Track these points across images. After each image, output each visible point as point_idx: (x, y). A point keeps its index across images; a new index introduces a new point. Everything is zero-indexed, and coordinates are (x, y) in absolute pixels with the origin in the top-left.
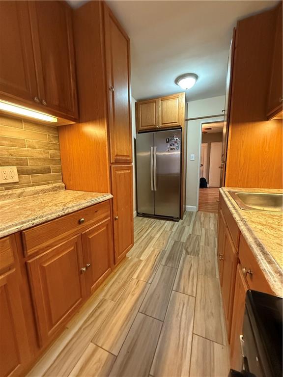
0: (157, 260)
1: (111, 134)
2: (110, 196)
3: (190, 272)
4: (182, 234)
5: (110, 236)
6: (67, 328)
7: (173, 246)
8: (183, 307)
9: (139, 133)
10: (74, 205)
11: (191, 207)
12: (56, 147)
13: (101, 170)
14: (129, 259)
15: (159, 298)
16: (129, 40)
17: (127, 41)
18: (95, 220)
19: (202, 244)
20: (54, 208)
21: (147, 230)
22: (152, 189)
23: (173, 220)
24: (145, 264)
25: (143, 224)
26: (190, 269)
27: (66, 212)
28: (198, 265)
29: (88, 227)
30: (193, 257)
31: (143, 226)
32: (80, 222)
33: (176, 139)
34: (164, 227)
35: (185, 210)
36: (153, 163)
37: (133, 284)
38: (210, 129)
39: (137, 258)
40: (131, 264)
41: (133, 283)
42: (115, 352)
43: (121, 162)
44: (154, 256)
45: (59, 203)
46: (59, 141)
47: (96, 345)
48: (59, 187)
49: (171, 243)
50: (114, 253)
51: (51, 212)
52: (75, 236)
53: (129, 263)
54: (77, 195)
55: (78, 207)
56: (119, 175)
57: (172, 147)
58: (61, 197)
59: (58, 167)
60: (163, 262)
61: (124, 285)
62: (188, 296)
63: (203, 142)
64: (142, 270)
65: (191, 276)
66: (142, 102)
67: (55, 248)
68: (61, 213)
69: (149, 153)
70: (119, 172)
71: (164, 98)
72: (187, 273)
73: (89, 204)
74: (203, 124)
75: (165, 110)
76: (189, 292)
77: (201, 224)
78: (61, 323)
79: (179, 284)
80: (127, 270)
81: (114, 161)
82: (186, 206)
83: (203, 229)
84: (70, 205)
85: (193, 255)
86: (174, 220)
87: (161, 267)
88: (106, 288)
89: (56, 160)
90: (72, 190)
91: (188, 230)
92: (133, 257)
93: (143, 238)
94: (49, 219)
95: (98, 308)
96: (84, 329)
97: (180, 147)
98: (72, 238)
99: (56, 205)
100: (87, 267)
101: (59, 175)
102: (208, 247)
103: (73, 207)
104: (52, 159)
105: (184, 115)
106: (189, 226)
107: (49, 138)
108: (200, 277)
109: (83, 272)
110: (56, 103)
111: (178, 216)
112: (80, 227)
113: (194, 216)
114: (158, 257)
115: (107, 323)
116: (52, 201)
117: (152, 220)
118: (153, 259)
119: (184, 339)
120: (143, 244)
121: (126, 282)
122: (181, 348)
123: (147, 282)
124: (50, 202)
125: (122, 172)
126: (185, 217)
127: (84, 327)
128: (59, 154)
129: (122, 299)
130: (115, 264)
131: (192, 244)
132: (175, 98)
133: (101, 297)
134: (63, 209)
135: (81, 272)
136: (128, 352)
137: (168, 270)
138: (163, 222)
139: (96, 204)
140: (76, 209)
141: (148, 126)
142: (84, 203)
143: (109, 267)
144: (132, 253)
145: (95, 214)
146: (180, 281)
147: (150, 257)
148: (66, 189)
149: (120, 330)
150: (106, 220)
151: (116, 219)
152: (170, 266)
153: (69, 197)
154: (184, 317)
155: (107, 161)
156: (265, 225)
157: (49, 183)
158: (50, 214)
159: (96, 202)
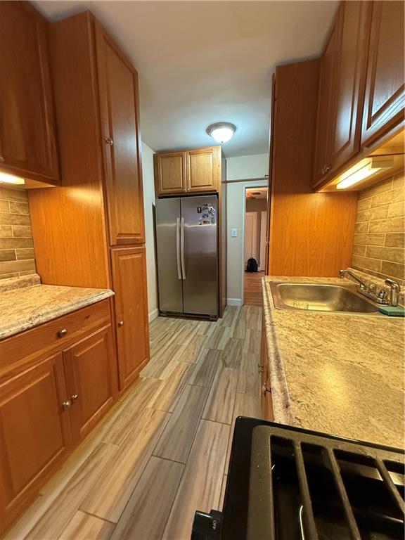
0: (184, 377)
1: (109, 204)
2: (110, 293)
3: (226, 390)
4: (221, 338)
5: (112, 350)
6: (42, 495)
7: (207, 357)
8: (214, 440)
9: (160, 198)
10: (49, 310)
11: (235, 300)
12: (24, 220)
13: (97, 255)
14: (144, 380)
15: (181, 432)
16: (137, 73)
17: (133, 74)
18: (86, 329)
19: (245, 350)
20: (16, 317)
21: (173, 335)
22: (180, 278)
23: (208, 320)
24: (166, 387)
25: (167, 327)
26: (227, 386)
27: (36, 322)
28: (238, 380)
29: (73, 340)
30: (232, 369)
31: (167, 330)
32: (59, 335)
33: (210, 208)
34: (196, 330)
35: (226, 305)
36: (180, 240)
37: (147, 416)
38: (259, 193)
39: (155, 377)
40: (145, 388)
41: (148, 414)
42: (114, 519)
43: (126, 243)
44: (179, 373)
45: (26, 308)
46: (29, 211)
47: (87, 513)
48: (30, 281)
49: (205, 351)
50: (118, 373)
51: (9, 324)
52: (53, 357)
53: (142, 388)
54: (58, 293)
55: (57, 313)
56: (124, 262)
57: (206, 219)
58: (32, 298)
59: (27, 250)
60: (192, 380)
61: (133, 419)
62: (221, 425)
63: (247, 210)
64: (161, 394)
65: (227, 397)
66: (162, 155)
67: (17, 377)
68: (26, 325)
69: (175, 224)
70: (125, 258)
71: (193, 151)
72: (223, 393)
73: (74, 308)
74: (246, 188)
75: (194, 167)
76: (223, 419)
77: (246, 322)
78: (29, 489)
79: (210, 410)
80: (138, 397)
81: (115, 243)
82: (228, 299)
83: (248, 330)
84: (44, 311)
85: (233, 367)
86: (211, 319)
87: (188, 387)
88: (106, 428)
89: (25, 239)
90: (51, 284)
91: (228, 333)
92: (149, 376)
93: (165, 347)
94: (5, 336)
95: (92, 458)
96: (68, 493)
97: (216, 219)
98: (47, 359)
99: (21, 312)
100: (72, 401)
101: (31, 262)
102: (253, 355)
103: (48, 313)
104: (18, 239)
105: (220, 177)
106: (230, 326)
107: (12, 208)
108: (239, 396)
109: (65, 408)
110: (22, 157)
111: (216, 314)
112: (61, 341)
113: (237, 313)
114: (186, 373)
115: (104, 479)
116: (15, 304)
117: (181, 320)
118: (177, 378)
119: (211, 484)
120: (165, 357)
121: (136, 414)
122: (206, 496)
123: (167, 412)
124: (12, 306)
125: (129, 257)
126: (225, 314)
127: (68, 489)
128: (30, 231)
129: (130, 440)
130: (120, 391)
131: (232, 351)
132: (208, 153)
133: (97, 441)
134: (30, 319)
135: (63, 408)
136: (133, 515)
137: (197, 391)
138: (195, 322)
139: (87, 306)
140: (52, 316)
141: (172, 188)
142: (67, 307)
143: (110, 395)
144: (147, 372)
145: (86, 320)
146: (212, 404)
147: (173, 374)
148: (41, 283)
149: (123, 485)
150: (105, 327)
151: (120, 325)
152: (201, 385)
153: (44, 297)
154: (214, 453)
155: (105, 243)
156: (293, 330)
157: (12, 276)
158: (8, 328)
159: (85, 303)
